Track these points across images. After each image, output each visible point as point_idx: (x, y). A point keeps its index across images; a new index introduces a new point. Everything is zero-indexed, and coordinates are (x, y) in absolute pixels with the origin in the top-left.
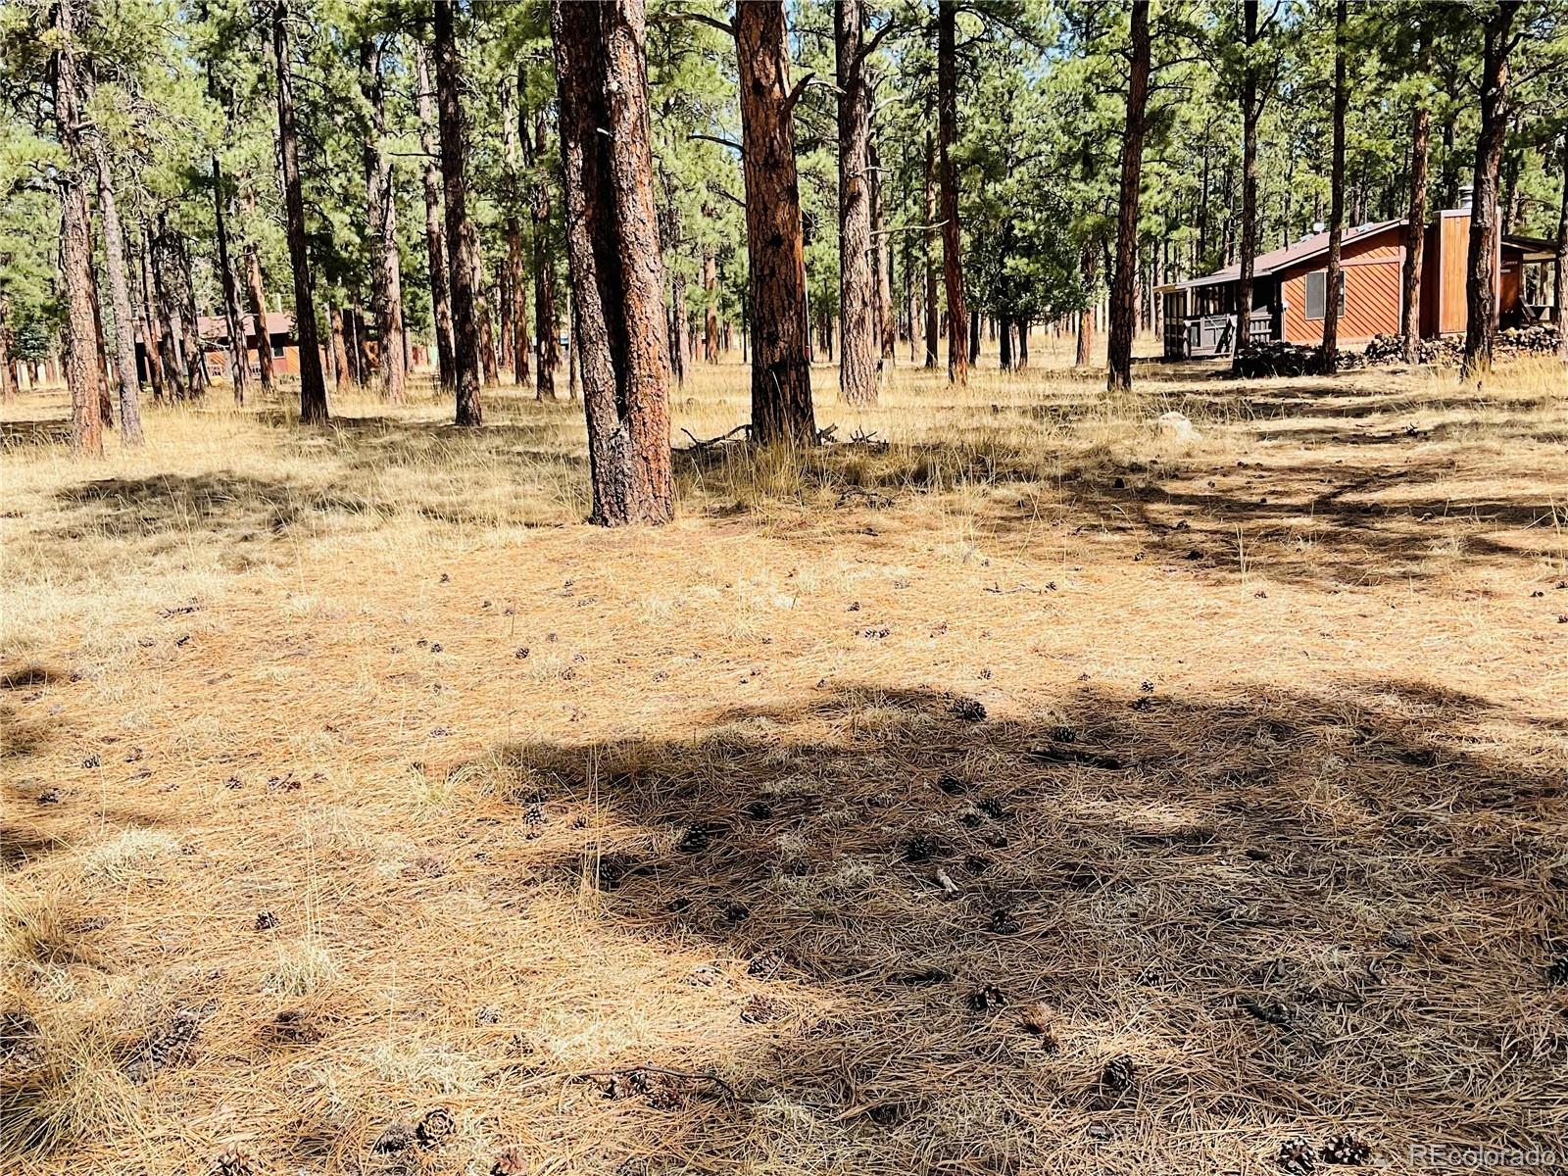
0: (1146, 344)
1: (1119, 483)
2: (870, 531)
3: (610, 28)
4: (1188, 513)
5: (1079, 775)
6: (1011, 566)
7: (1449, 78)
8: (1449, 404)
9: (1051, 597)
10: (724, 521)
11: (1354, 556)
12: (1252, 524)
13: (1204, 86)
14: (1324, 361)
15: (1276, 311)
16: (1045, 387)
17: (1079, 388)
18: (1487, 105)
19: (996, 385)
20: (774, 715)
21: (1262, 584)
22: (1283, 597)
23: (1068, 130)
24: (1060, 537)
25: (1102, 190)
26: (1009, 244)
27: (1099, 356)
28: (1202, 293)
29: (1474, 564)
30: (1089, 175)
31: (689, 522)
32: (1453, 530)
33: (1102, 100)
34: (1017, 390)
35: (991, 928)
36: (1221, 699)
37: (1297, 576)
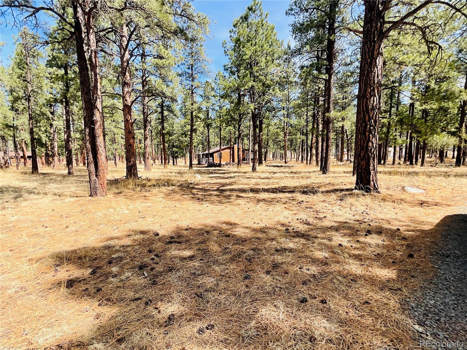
0: (195, 162)
1: (188, 186)
2: (145, 197)
3: (95, 109)
4: (198, 191)
5: (174, 246)
6: (169, 202)
7: (234, 127)
8: (235, 172)
9: (175, 208)
10: (117, 195)
11: (221, 199)
12: (207, 193)
13: (202, 125)
14: (220, 165)
15: (213, 158)
16: (179, 168)
17: (185, 169)
18: (239, 132)
19: (172, 168)
20: (118, 238)
21: (208, 205)
22: (211, 206)
23: (182, 130)
24: (178, 196)
25: (188, 139)
26: (173, 146)
27: (188, 164)
28: (203, 155)
29: (237, 199)
30: (186, 137)
31: (110, 196)
32: (235, 193)
33: (187, 126)
34: (175, 169)
35: (152, 284)
36: (200, 227)
37: (212, 202)
